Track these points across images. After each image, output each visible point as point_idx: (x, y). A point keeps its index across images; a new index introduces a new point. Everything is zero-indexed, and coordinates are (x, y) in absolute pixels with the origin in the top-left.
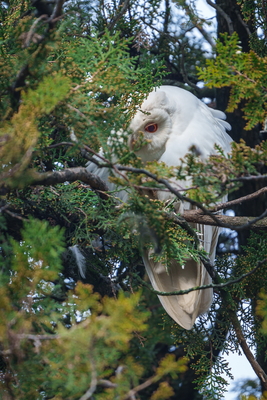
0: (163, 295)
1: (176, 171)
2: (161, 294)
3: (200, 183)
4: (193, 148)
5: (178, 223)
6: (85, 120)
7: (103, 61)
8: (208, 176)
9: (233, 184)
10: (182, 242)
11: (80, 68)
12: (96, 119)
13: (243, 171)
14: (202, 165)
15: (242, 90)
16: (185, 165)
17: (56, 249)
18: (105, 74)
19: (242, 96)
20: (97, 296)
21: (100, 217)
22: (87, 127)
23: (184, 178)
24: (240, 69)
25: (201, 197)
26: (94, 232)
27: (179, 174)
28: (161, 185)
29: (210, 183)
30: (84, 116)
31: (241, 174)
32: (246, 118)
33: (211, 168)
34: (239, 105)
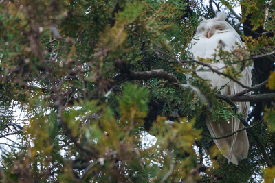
0: (216, 139)
1: (213, 57)
2: (215, 139)
3: (228, 63)
4: (220, 42)
6: (155, 33)
8: (232, 58)
10: (227, 109)
12: (163, 31)
13: (253, 54)
14: (228, 53)
15: (248, 8)
16: (217, 53)
19: (248, 12)
22: (157, 37)
23: (218, 61)
27: (215, 59)
28: (207, 68)
29: (234, 63)
30: (155, 31)
31: (252, 56)
32: (252, 24)
33: (234, 54)
34: (247, 17)
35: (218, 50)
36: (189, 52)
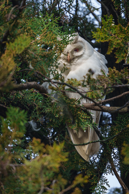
1: (82, 82)
3: (94, 88)
4: (90, 71)
5: (82, 110)
6: (36, 58)
7: (45, 29)
8: (97, 85)
9: (110, 89)
10: (84, 119)
11: (34, 32)
12: (42, 57)
13: (115, 82)
14: (94, 80)
15: (114, 43)
16: (86, 80)
17: (23, 121)
18: (47, 35)
19: (114, 46)
20: (43, 145)
21: (44, 106)
22: (38, 61)
23: (85, 86)
24: (113, 33)
25: (94, 96)
26: (41, 114)
27: (83, 84)
29: (99, 89)
30: (36, 56)
31: (114, 84)
32: (116, 57)
33: (99, 81)
34: (113, 51)
35: (87, 77)
36: (61, 76)
